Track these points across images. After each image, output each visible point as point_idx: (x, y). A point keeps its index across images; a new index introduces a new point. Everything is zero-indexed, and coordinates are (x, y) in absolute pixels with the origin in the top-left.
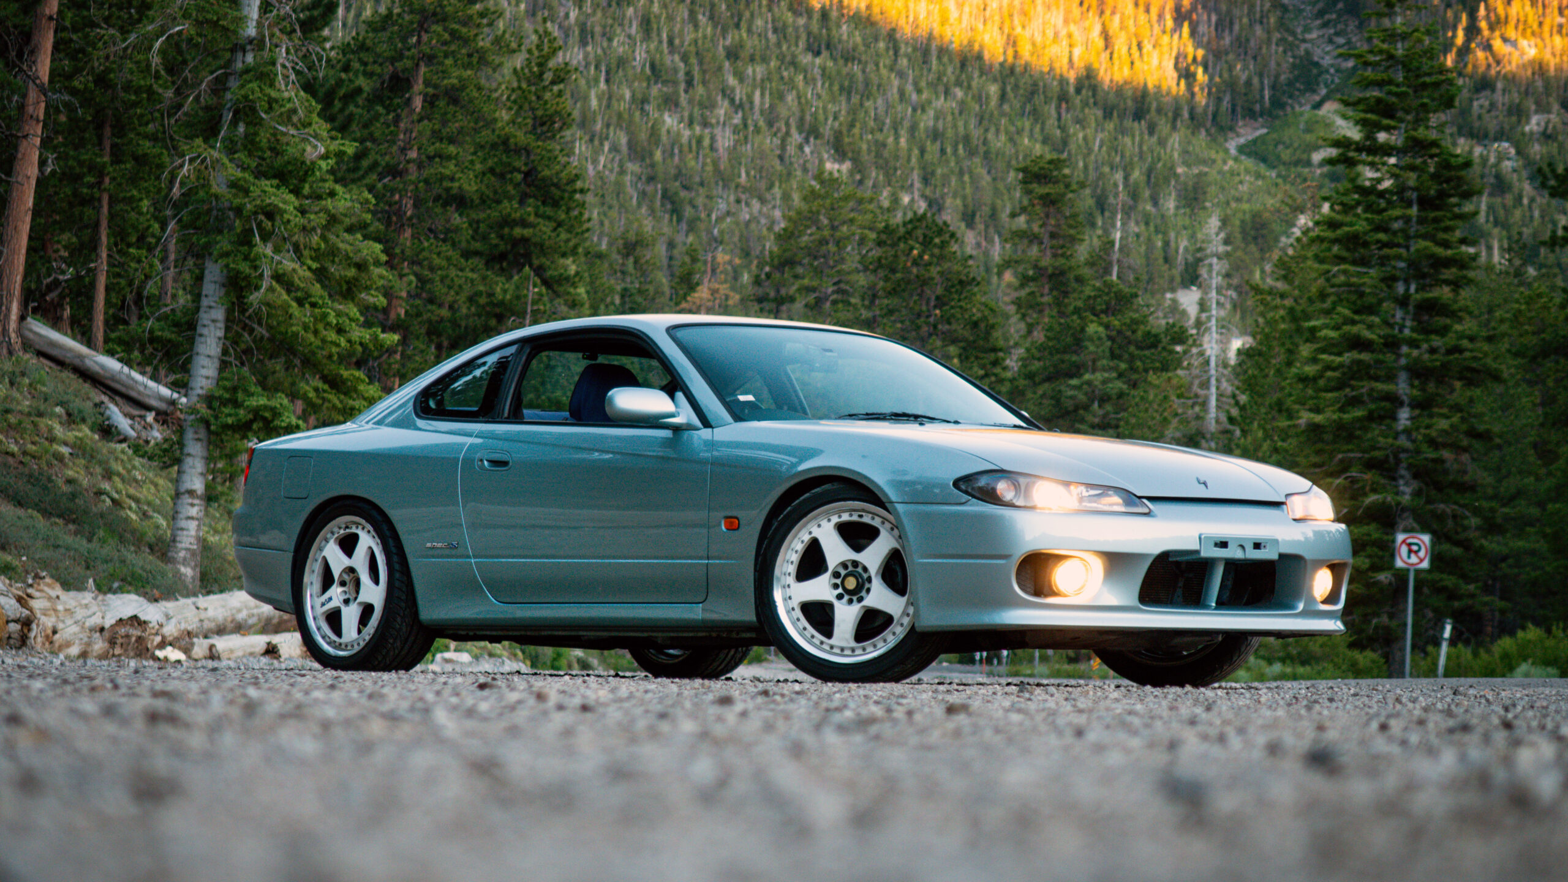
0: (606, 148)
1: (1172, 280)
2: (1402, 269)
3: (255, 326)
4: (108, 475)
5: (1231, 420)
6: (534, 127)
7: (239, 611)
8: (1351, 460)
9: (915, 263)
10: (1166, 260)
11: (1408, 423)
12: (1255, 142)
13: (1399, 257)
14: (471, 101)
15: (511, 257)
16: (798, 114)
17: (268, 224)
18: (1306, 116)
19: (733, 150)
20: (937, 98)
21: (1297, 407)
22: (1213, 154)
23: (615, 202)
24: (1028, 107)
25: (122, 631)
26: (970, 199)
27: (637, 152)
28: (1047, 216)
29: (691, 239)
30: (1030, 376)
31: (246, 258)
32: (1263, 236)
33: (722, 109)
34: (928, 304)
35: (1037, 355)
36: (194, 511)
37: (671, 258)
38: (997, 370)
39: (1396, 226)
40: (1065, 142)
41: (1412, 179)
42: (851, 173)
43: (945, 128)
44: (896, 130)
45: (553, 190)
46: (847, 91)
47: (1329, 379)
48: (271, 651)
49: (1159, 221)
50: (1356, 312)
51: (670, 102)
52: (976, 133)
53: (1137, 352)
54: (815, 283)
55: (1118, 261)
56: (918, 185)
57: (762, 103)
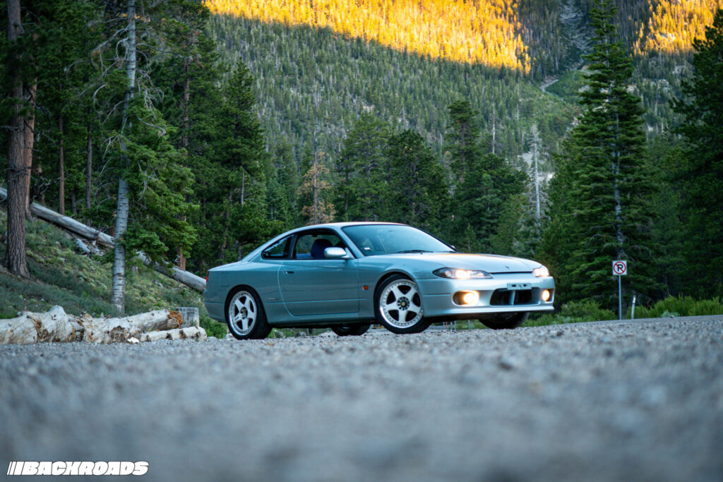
0: (265, 106)
1: (520, 149)
2: (613, 147)
3: (141, 205)
4: (81, 268)
5: (546, 213)
6: (239, 105)
7: (145, 321)
8: (597, 229)
9: (406, 152)
10: (517, 140)
11: (620, 212)
12: (553, 85)
13: (612, 142)
14: (210, 94)
15: (232, 162)
16: (350, 85)
17: (145, 164)
18: (575, 73)
19: (322, 104)
20: (411, 75)
21: (573, 208)
22: (535, 92)
23: (271, 129)
24: (452, 76)
25: (116, 332)
26: (428, 118)
27: (279, 106)
28: (462, 127)
29: (305, 143)
30: (459, 198)
31: (136, 177)
32: (559, 127)
33: (316, 85)
34: (413, 169)
35: (462, 188)
36: (121, 282)
37: (297, 153)
38: (445, 196)
39: (610, 128)
40: (469, 91)
41: (615, 108)
42: (375, 110)
43: (415, 88)
44: (393, 89)
45: (249, 132)
46: (371, 74)
47: (586, 195)
48: (169, 337)
49: (512, 124)
50: (595, 166)
51: (292, 83)
52: (429, 89)
53: (505, 185)
54: (363, 163)
55: (495, 145)
56: (404, 114)
57: (333, 81)
